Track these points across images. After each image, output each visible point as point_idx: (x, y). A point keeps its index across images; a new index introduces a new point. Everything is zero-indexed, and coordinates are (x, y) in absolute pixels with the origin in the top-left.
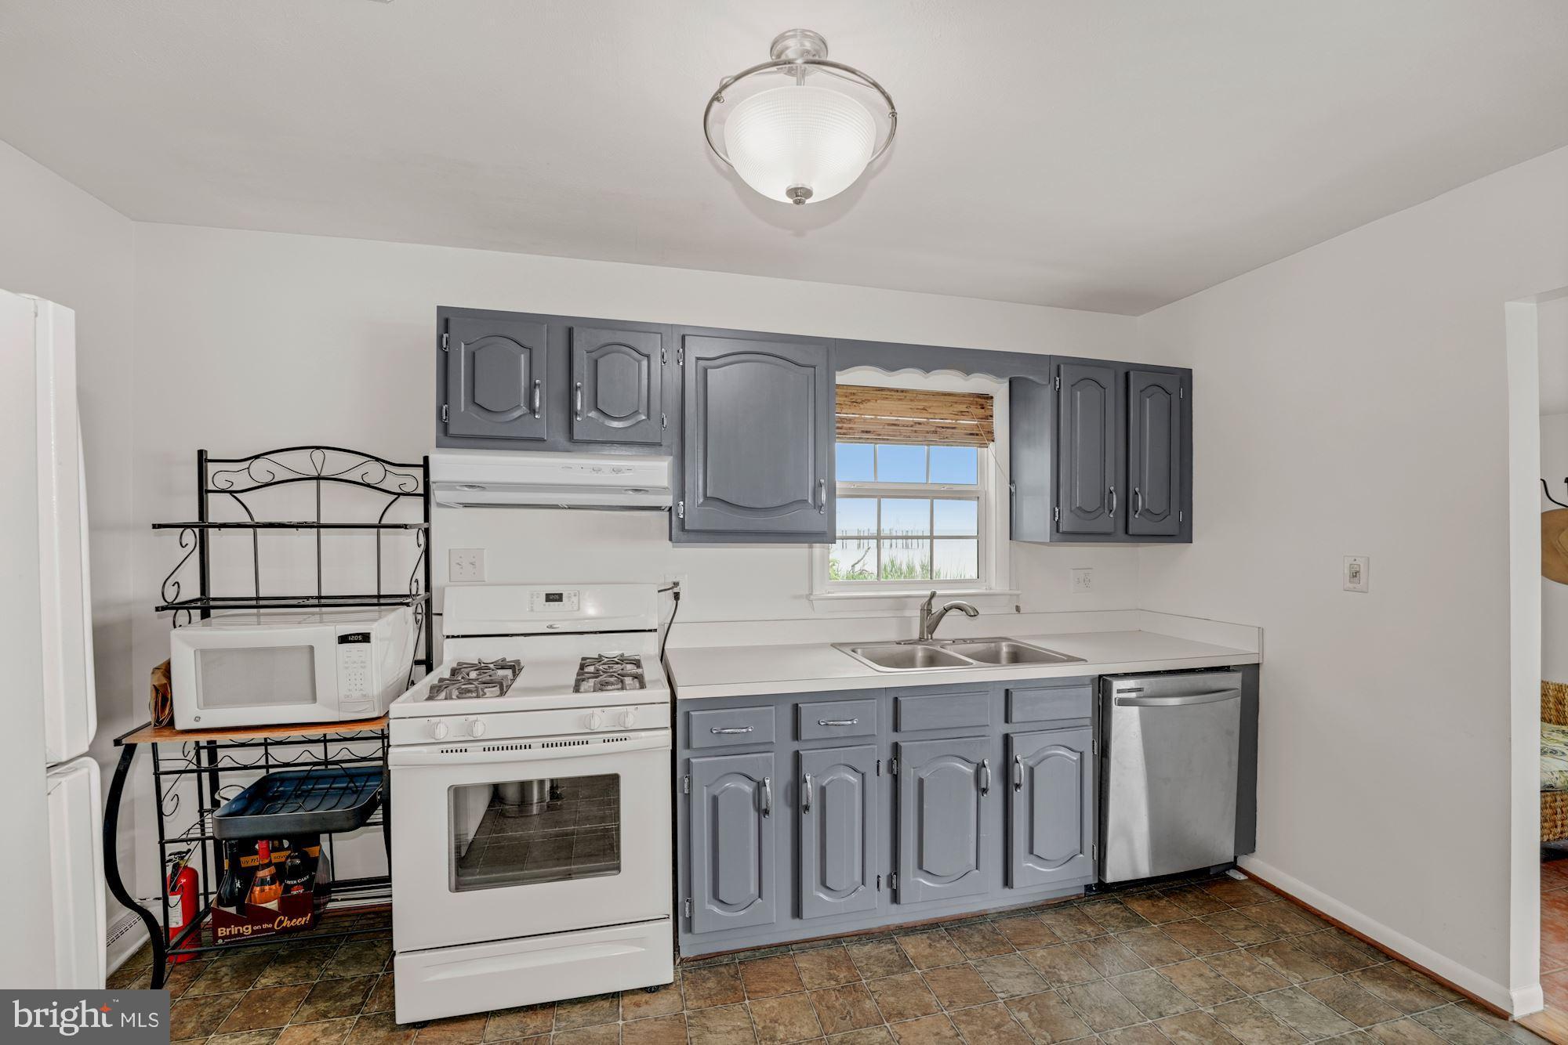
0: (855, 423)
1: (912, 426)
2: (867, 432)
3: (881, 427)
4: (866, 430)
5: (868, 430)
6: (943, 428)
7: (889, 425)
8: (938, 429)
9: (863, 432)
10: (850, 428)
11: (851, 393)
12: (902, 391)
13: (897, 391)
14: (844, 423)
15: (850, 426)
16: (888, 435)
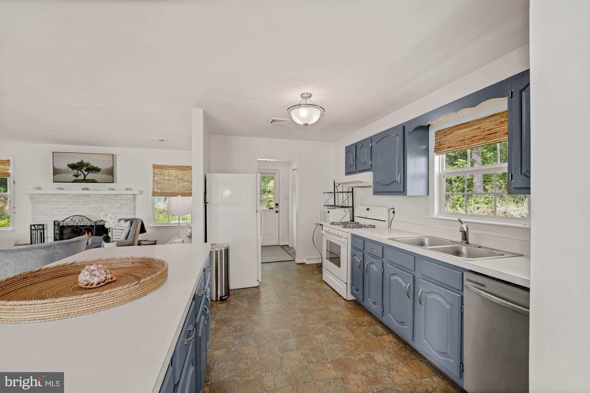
0: (445, 145)
1: (471, 139)
2: (450, 147)
3: (456, 143)
4: (448, 147)
5: (450, 146)
6: (489, 134)
7: (460, 141)
8: (486, 136)
9: (448, 148)
10: (443, 148)
11: (444, 132)
12: (467, 123)
13: (465, 124)
14: (441, 146)
15: (443, 146)
16: (459, 146)
